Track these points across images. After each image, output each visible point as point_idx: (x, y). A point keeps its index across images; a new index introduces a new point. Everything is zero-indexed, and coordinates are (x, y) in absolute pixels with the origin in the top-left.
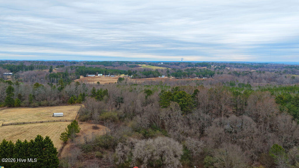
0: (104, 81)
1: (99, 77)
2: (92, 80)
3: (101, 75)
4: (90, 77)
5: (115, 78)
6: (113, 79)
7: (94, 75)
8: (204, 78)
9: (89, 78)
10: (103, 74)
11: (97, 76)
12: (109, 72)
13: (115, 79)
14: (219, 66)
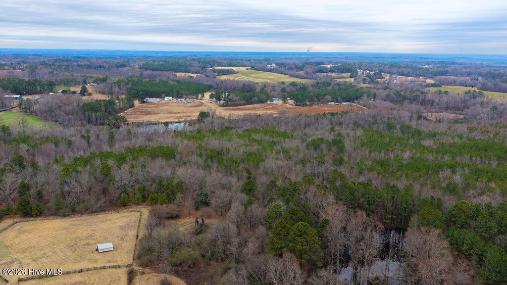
0: (175, 113)
1: (167, 104)
2: (155, 110)
3: (170, 98)
4: (151, 103)
5: (195, 106)
6: (191, 108)
7: (158, 100)
8: (344, 103)
9: (150, 106)
10: (173, 97)
11: (163, 102)
12: (183, 92)
13: (194, 108)
14: (372, 71)
